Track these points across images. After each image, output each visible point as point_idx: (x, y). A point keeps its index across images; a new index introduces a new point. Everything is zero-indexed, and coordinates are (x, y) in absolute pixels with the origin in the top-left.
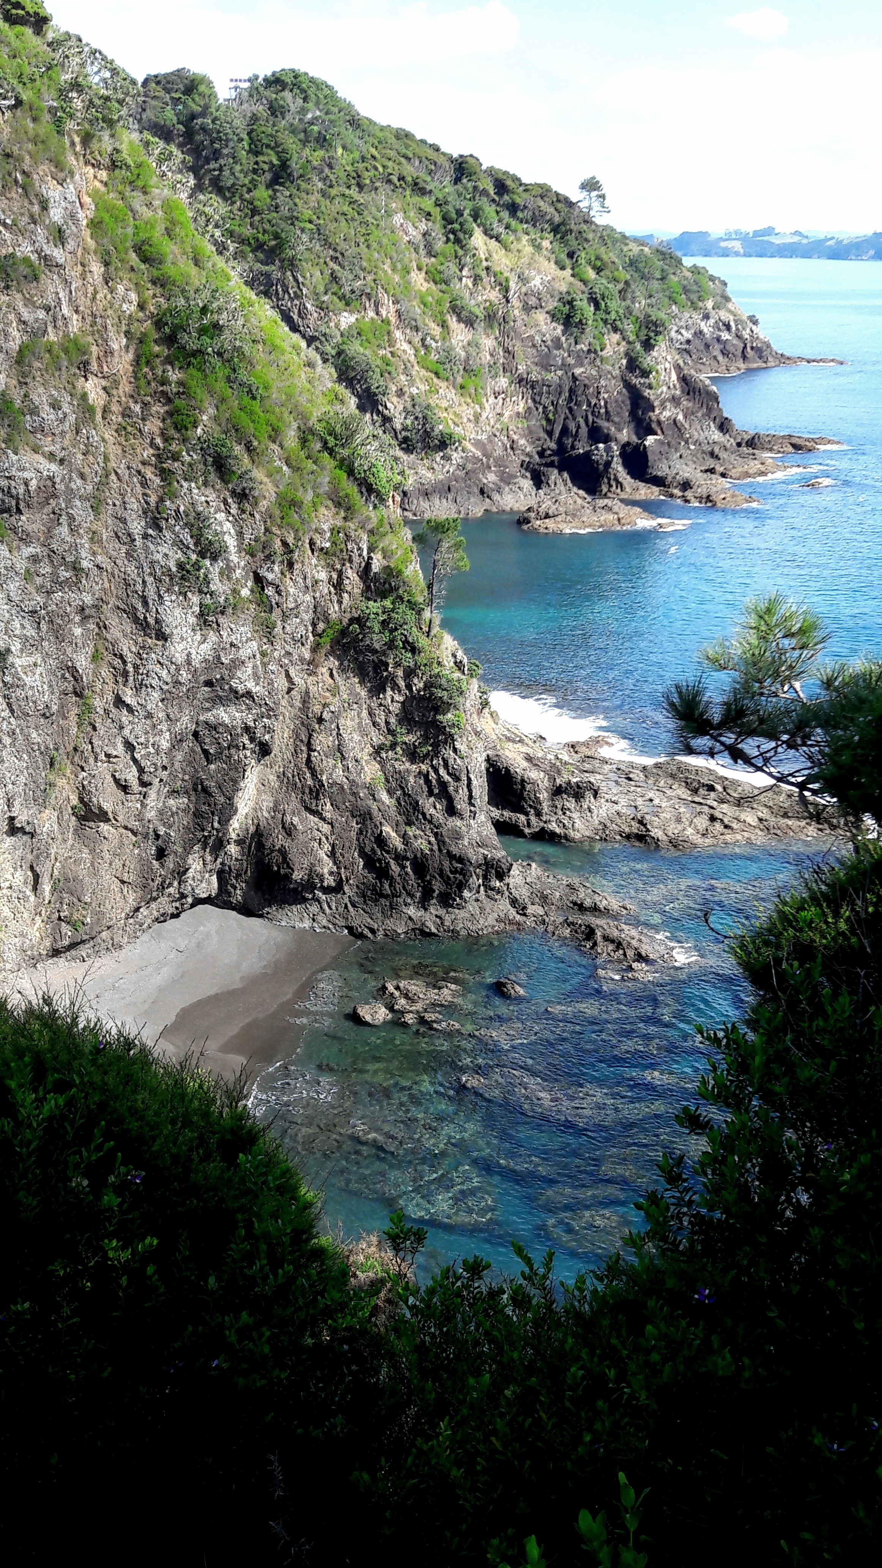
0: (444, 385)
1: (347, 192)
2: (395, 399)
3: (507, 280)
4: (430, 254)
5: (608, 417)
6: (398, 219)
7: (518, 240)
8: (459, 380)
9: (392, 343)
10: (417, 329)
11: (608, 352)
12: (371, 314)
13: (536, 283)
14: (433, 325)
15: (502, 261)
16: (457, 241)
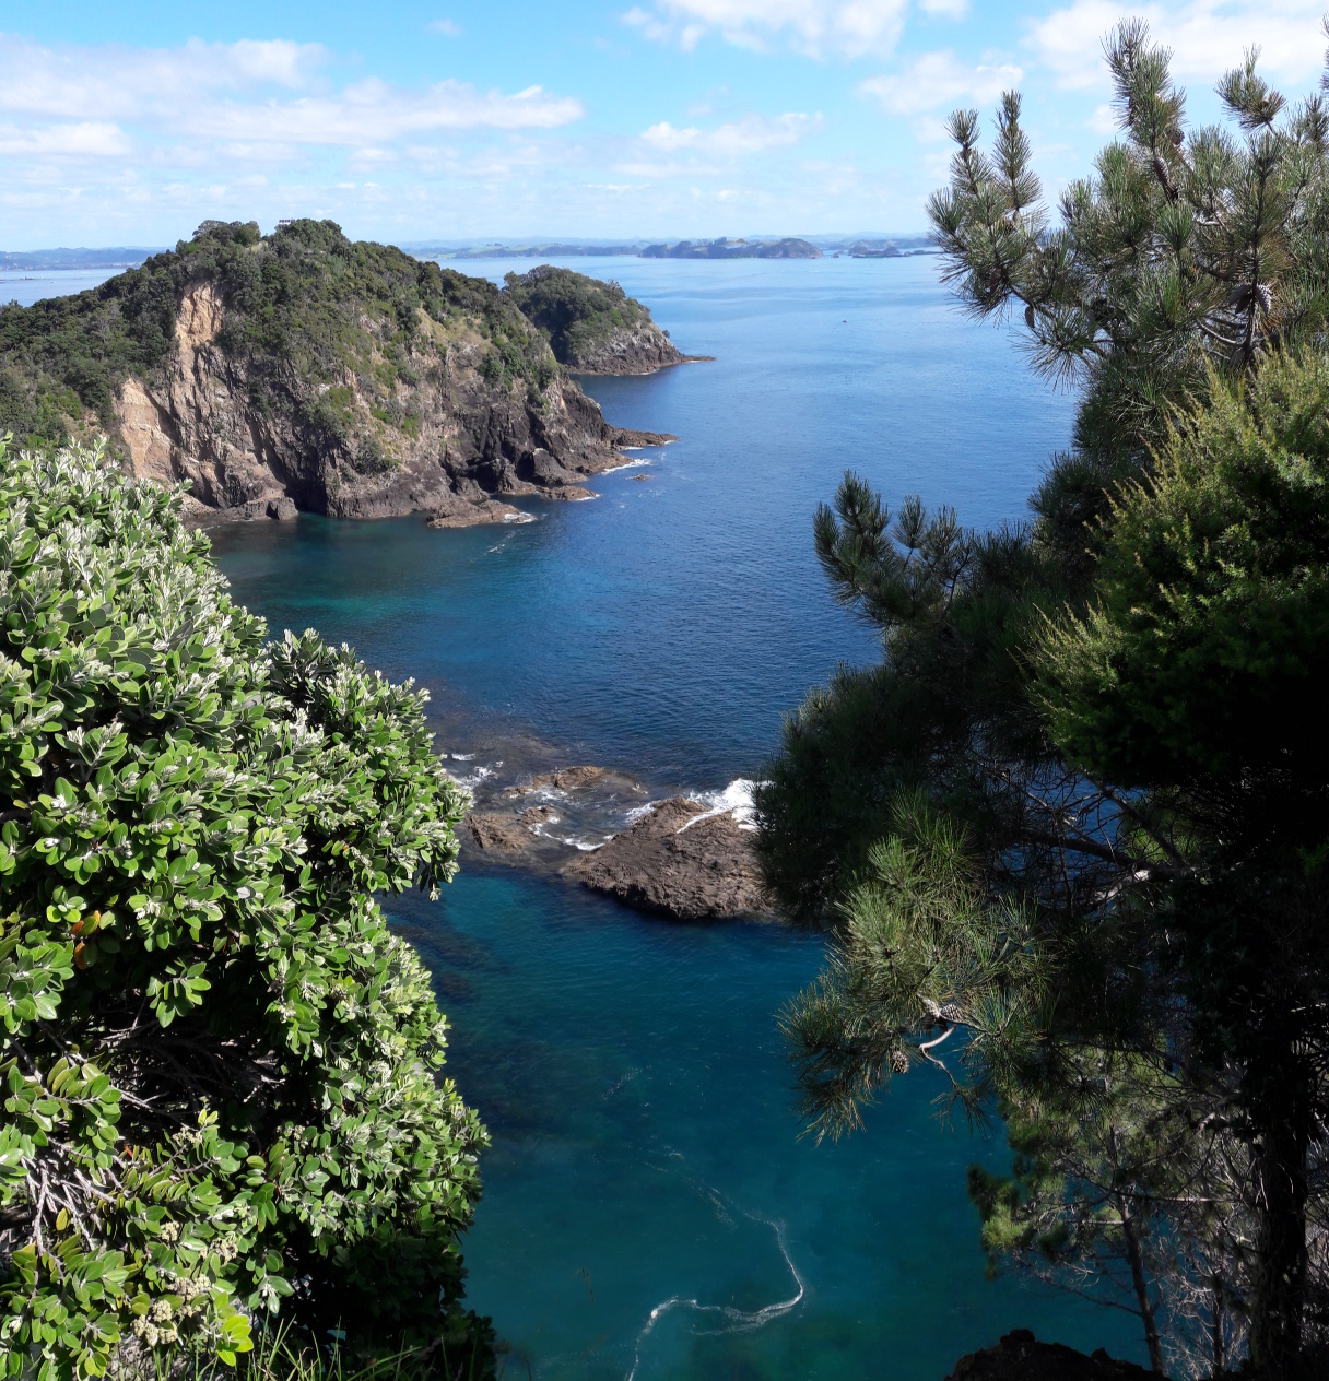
0: (389, 427)
1: (327, 304)
2: (352, 440)
3: (445, 350)
4: (387, 338)
5: (514, 435)
6: (364, 318)
7: (457, 321)
8: (402, 422)
9: (353, 401)
10: (372, 392)
11: (515, 391)
12: (341, 383)
13: (467, 350)
14: (384, 388)
15: (443, 336)
16: (407, 329)
